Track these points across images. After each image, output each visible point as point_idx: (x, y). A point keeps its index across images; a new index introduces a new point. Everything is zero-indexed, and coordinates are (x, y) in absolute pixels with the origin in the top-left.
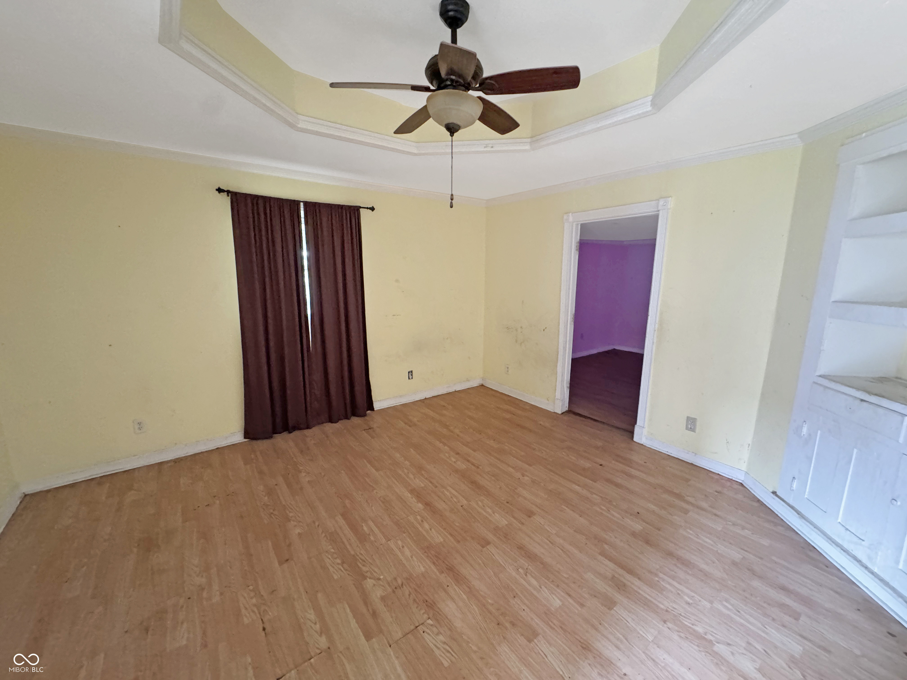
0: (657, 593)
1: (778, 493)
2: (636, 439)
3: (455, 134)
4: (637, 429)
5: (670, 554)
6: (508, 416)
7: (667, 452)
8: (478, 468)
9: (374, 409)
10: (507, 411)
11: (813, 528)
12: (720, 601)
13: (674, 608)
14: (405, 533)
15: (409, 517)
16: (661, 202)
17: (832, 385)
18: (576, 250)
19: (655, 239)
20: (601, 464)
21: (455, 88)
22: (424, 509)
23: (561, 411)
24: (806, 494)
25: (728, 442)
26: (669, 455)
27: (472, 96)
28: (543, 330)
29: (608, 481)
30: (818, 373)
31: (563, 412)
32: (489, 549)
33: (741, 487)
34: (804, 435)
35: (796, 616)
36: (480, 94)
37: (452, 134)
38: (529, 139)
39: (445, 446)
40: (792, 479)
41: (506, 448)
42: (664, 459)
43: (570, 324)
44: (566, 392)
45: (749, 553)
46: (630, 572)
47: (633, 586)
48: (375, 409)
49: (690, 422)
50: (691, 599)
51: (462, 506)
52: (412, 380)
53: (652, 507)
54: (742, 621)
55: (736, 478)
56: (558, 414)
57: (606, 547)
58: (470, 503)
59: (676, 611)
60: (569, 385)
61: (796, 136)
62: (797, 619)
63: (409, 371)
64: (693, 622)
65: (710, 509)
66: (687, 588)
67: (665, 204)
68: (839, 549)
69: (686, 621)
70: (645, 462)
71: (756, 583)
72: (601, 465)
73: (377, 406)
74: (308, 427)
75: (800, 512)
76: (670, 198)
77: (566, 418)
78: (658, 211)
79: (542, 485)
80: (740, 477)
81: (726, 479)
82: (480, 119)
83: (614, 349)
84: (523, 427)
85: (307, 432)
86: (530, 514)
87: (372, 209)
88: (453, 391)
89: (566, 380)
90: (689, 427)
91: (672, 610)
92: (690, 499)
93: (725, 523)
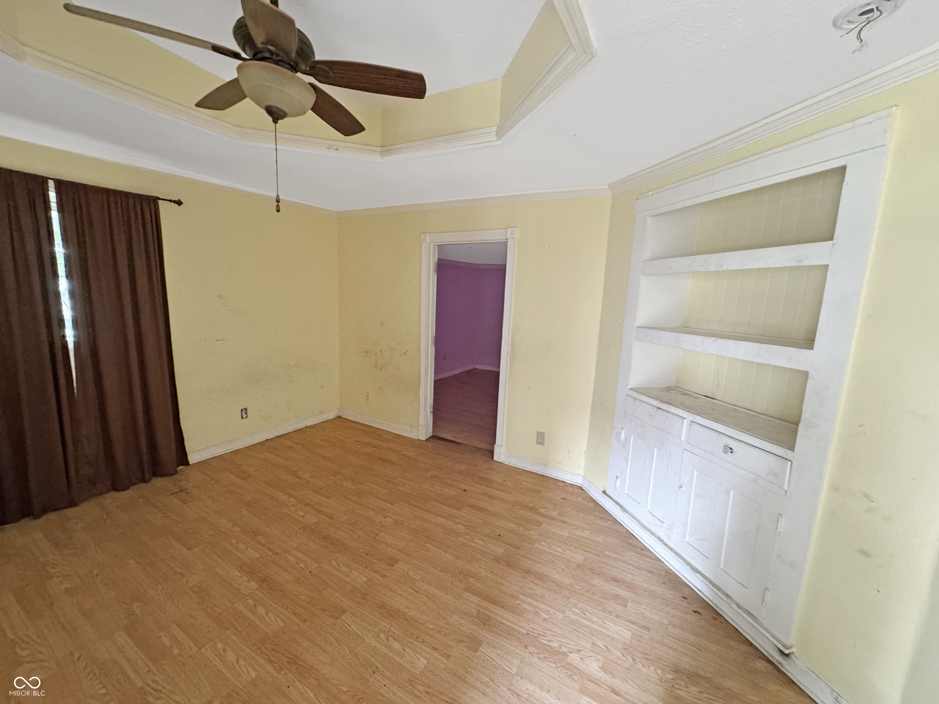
0: (518, 617)
1: (607, 492)
2: (495, 458)
3: (280, 121)
4: (496, 449)
5: (528, 572)
6: (368, 450)
7: (523, 467)
8: (332, 518)
9: (188, 462)
10: (368, 444)
11: (631, 518)
12: (570, 608)
13: (533, 629)
14: (228, 629)
15: (236, 605)
16: (509, 231)
17: (639, 396)
18: (434, 271)
19: (505, 265)
20: (464, 489)
21: (277, 63)
22: (258, 588)
23: (426, 437)
24: (626, 489)
25: (569, 452)
26: (524, 470)
27: (300, 80)
28: (404, 354)
29: (471, 506)
30: (629, 387)
31: (427, 438)
32: (344, 619)
33: (580, 491)
34: (622, 440)
35: (624, 603)
36: (311, 80)
37: (275, 121)
38: (380, 148)
39: (290, 498)
40: (616, 478)
41: (367, 487)
42: (520, 474)
43: (431, 347)
44: (429, 417)
45: (590, 552)
46: (494, 602)
47: (497, 617)
48: (191, 463)
49: (540, 437)
50: (547, 614)
51: (310, 572)
52: (246, 420)
53: (511, 526)
54: (588, 623)
55: (577, 483)
56: (423, 441)
57: (471, 580)
58: (322, 565)
59: (535, 631)
60: (432, 410)
61: (607, 187)
62: (625, 606)
63: (242, 408)
64: (549, 638)
65: (558, 517)
66: (544, 604)
67: (512, 233)
68: (649, 533)
69: (543, 639)
70: (504, 481)
71: (596, 581)
72: (465, 491)
73: (193, 458)
74: (72, 504)
75: (622, 506)
76: (516, 229)
77: (430, 444)
78: (507, 239)
79: (406, 524)
80: (578, 481)
81: (569, 485)
82: (313, 109)
83: (475, 368)
84: (385, 461)
85: (70, 512)
86: (392, 562)
87: (179, 203)
88: (303, 427)
89: (429, 405)
90: (539, 441)
91: (531, 632)
92: (542, 511)
93: (570, 528)
